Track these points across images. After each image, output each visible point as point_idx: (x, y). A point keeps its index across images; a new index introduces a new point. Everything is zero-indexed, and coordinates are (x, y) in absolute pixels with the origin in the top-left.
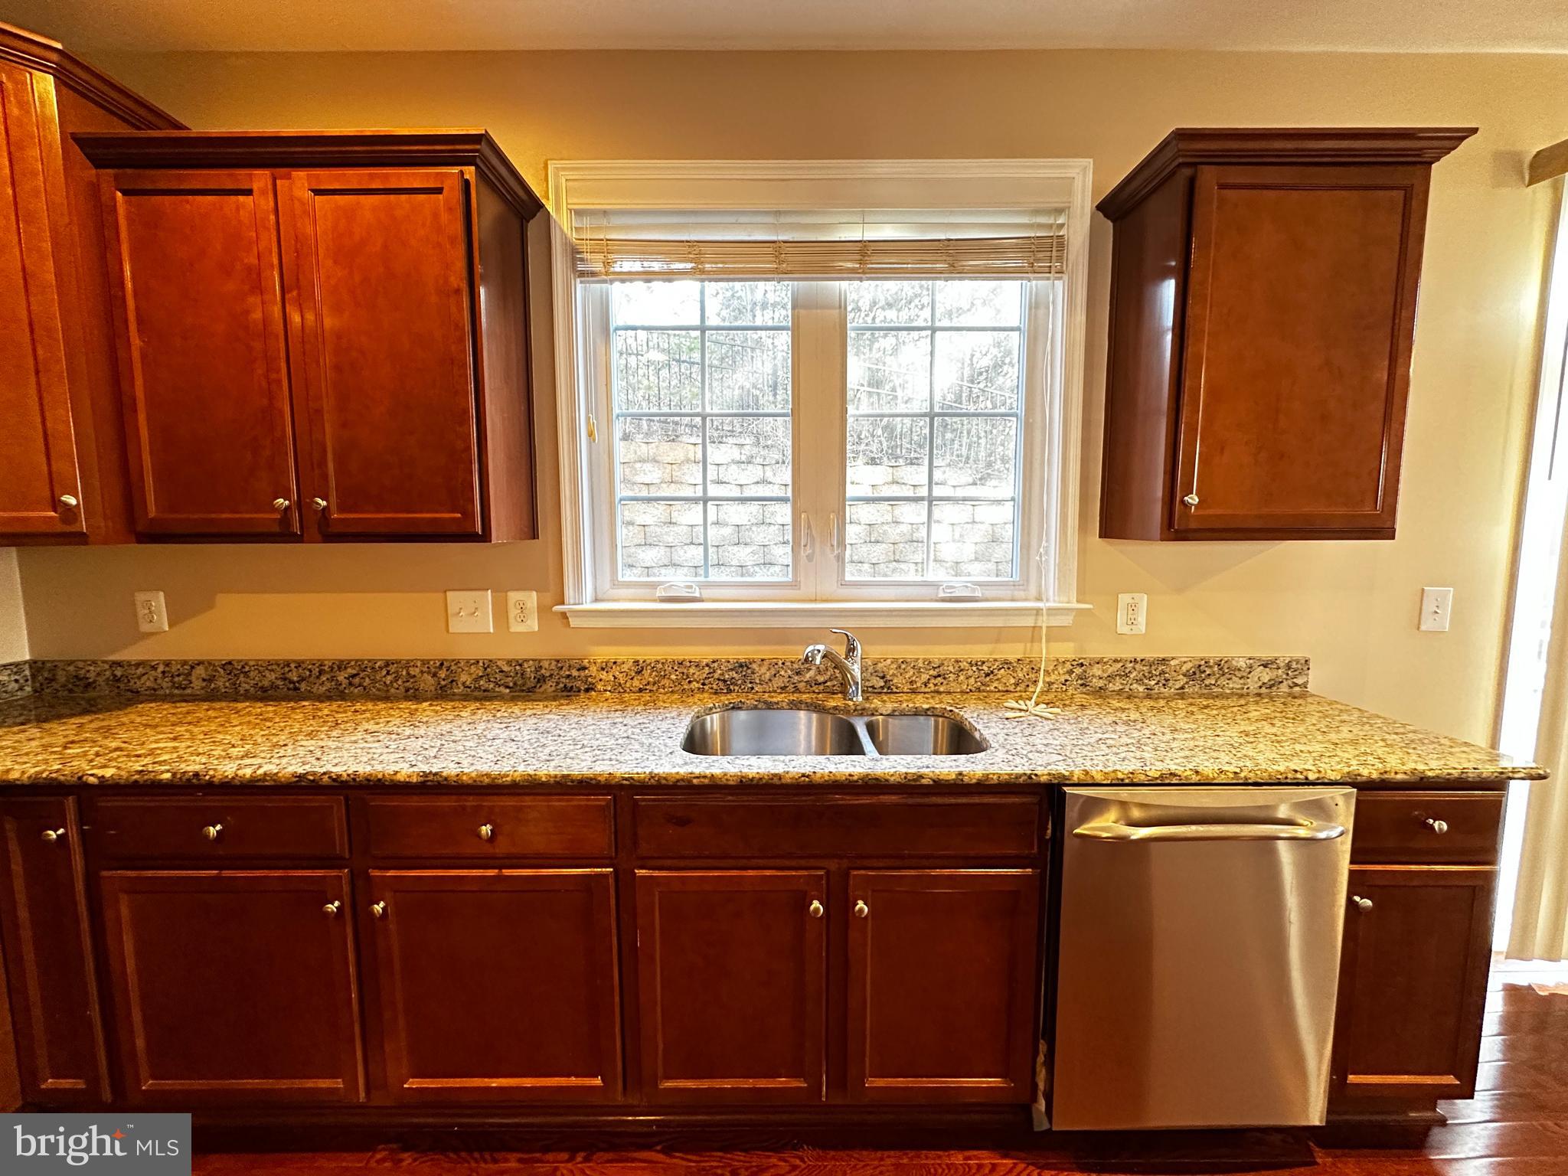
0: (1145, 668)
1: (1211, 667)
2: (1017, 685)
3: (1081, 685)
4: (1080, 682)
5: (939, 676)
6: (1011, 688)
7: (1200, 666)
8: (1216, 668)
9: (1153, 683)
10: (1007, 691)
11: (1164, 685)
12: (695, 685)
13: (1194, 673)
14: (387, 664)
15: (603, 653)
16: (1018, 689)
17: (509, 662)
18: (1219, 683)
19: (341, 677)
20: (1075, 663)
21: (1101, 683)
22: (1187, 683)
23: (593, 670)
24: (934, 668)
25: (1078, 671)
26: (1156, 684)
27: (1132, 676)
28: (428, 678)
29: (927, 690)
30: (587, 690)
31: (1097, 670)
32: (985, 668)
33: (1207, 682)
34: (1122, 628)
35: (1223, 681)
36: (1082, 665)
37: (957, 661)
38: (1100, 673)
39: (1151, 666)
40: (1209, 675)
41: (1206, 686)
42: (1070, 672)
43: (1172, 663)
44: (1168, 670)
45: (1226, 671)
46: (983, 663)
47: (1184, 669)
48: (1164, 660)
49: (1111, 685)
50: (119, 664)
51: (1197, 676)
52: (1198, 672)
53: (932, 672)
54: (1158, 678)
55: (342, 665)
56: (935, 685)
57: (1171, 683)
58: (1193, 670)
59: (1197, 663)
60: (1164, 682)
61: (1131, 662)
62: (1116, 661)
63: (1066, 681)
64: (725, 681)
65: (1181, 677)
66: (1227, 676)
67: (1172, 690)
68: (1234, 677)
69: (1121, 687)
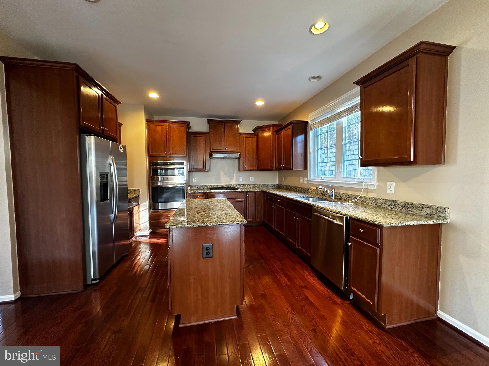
0: (390, 202)
1: (409, 205)
2: (362, 202)
3: (375, 204)
4: (375, 203)
5: (349, 198)
6: (361, 202)
7: (406, 204)
8: (411, 206)
9: (393, 207)
10: (360, 203)
11: (396, 208)
12: (319, 194)
13: (404, 206)
14: (295, 187)
15: (312, 188)
16: (362, 203)
17: (303, 188)
18: (412, 210)
19: (292, 188)
20: (374, 198)
21: (380, 205)
22: (402, 209)
23: (310, 190)
24: (348, 196)
25: (374, 200)
26: (394, 207)
27: (387, 204)
28: (297, 189)
29: (347, 200)
30: (309, 193)
31: (378, 201)
32: (356, 197)
33: (408, 209)
34: (388, 191)
35: (413, 210)
36: (375, 199)
37: (352, 195)
38: (379, 202)
39: (392, 202)
40: (409, 207)
41: (408, 211)
42: (373, 201)
43: (398, 202)
44: (396, 204)
45: (414, 207)
46: (356, 196)
47: (401, 204)
48: (395, 201)
49: (382, 205)
50: (281, 185)
51: (405, 207)
52: (405, 206)
53: (348, 197)
54: (394, 206)
55: (292, 187)
56: (348, 199)
57: (397, 208)
58: (404, 205)
59: (405, 203)
60: (395, 207)
61: (387, 200)
62: (383, 199)
63: (372, 203)
64: (322, 194)
65: (400, 207)
66: (415, 209)
67: (398, 210)
68: (417, 210)
69: (385, 207)
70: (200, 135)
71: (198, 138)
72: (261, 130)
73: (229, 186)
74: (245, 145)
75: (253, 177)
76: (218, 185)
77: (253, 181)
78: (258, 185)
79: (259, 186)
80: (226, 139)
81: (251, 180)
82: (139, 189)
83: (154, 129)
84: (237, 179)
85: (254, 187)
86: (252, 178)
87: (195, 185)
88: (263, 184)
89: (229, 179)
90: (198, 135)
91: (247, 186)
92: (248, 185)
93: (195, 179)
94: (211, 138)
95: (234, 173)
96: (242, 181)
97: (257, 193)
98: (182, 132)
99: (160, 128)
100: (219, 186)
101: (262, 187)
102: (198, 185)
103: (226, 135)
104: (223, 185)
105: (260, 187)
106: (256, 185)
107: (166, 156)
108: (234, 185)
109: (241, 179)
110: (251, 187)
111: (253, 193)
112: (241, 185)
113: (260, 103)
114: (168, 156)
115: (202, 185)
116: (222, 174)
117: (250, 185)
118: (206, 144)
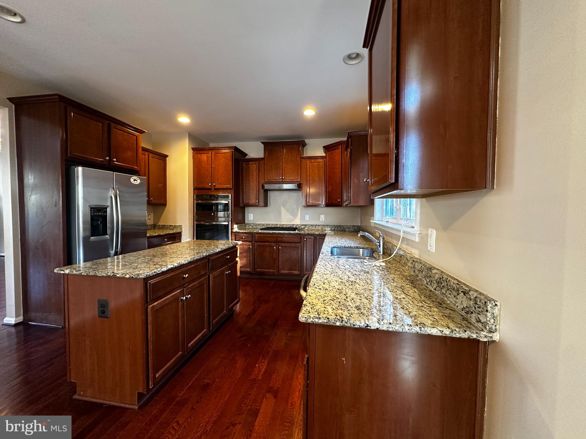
0: (426, 270)
1: (444, 281)
4: (414, 269)
7: (441, 278)
13: (439, 282)
18: (446, 294)
20: (413, 259)
22: (437, 287)
26: (429, 282)
27: (423, 273)
31: (417, 265)
33: (443, 291)
34: (429, 249)
35: (448, 294)
36: (414, 261)
39: (428, 270)
40: (443, 286)
41: (442, 293)
42: (412, 263)
43: (433, 271)
44: (432, 275)
45: (449, 286)
47: (436, 277)
51: (440, 284)
54: (429, 279)
58: (439, 279)
59: (440, 275)
60: (431, 282)
61: (423, 265)
62: (420, 263)
65: (435, 282)
70: (253, 162)
71: (252, 165)
72: (329, 151)
73: (291, 225)
74: (308, 173)
75: (324, 216)
76: (277, 224)
77: (323, 220)
78: (330, 226)
79: (332, 227)
80: (284, 165)
82: (181, 226)
83: (200, 158)
84: (303, 218)
85: (324, 229)
86: (322, 217)
87: (251, 224)
88: (337, 226)
89: (291, 217)
90: (250, 163)
91: (315, 227)
92: (316, 225)
93: (251, 216)
94: (266, 166)
95: (298, 210)
96: (308, 219)
97: (318, 238)
98: (227, 159)
99: (206, 158)
100: (278, 226)
101: (336, 229)
102: (254, 224)
103: (284, 160)
104: (283, 224)
106: (327, 226)
107: (211, 189)
108: (297, 225)
109: (307, 217)
110: (321, 229)
113: (309, 112)
114: (213, 189)
115: (258, 223)
116: (283, 210)
117: (319, 225)
118: (260, 173)
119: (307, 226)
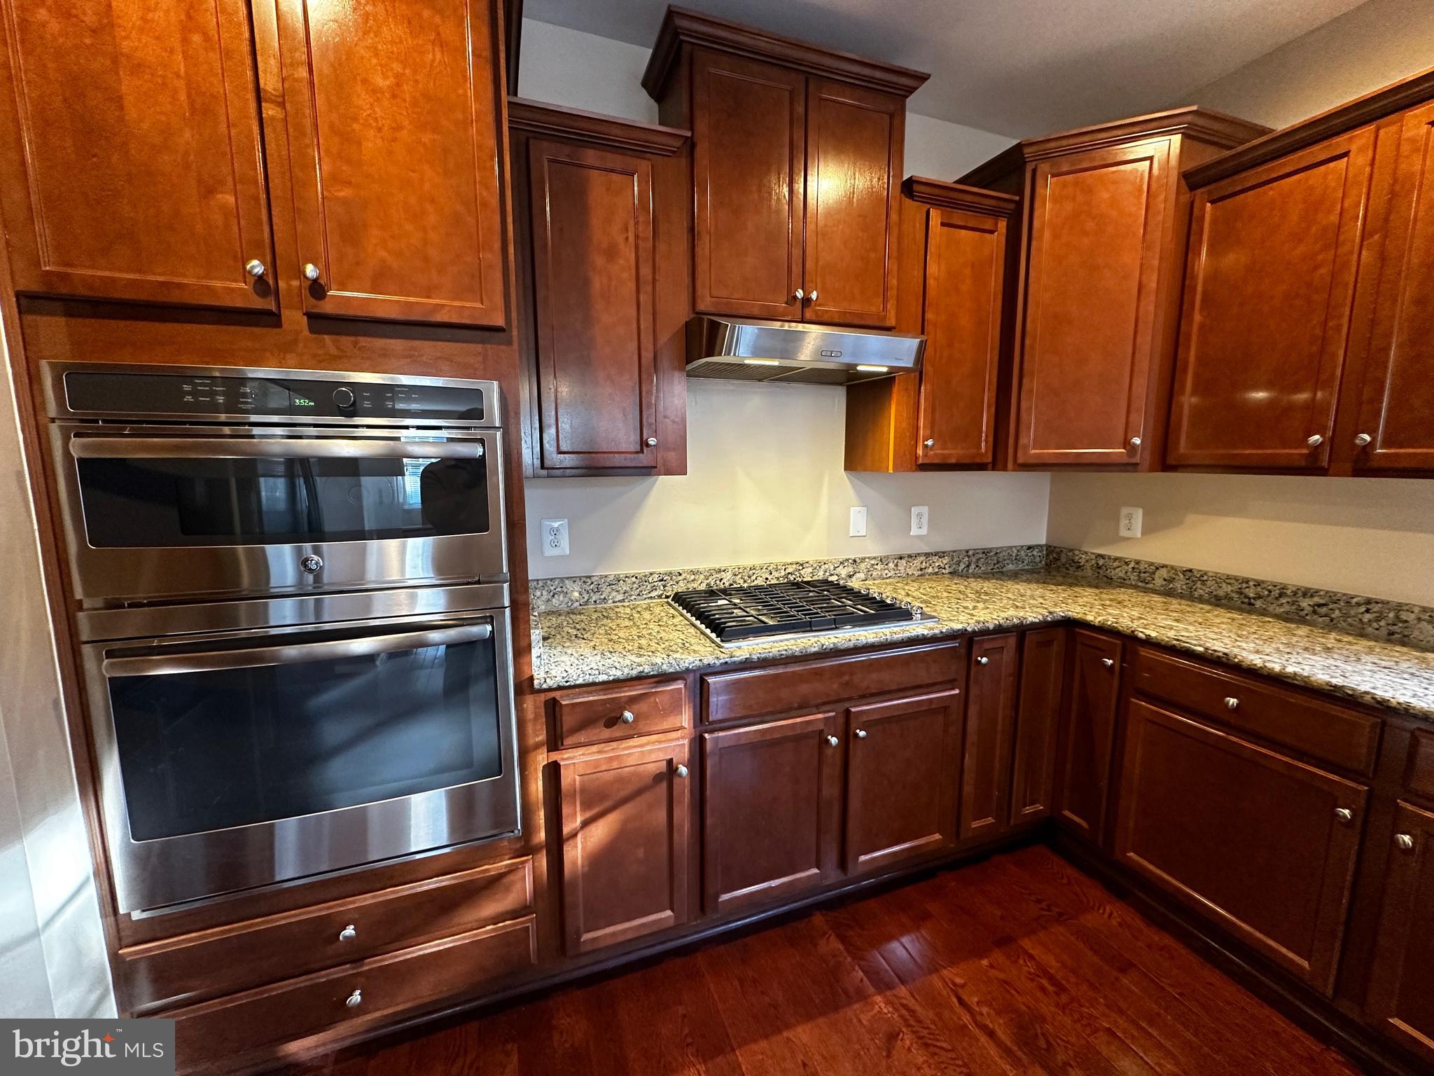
70: (611, 157)
71: (597, 180)
75: (925, 510)
76: (719, 571)
77: (924, 531)
78: (951, 554)
79: (958, 563)
81: (914, 531)
84: (838, 526)
85: (930, 570)
86: (920, 516)
87: (562, 579)
89: (787, 525)
90: (591, 156)
91: (896, 565)
92: (902, 558)
93: (557, 533)
96: (863, 532)
97: (1030, 639)
105: (962, 566)
106: (941, 554)
107: (271, 319)
108: (821, 564)
109: (858, 523)
110: (917, 573)
111: (1012, 641)
112: (863, 560)
114: (294, 319)
117: (910, 556)
118: (662, 247)
119: (863, 566)
